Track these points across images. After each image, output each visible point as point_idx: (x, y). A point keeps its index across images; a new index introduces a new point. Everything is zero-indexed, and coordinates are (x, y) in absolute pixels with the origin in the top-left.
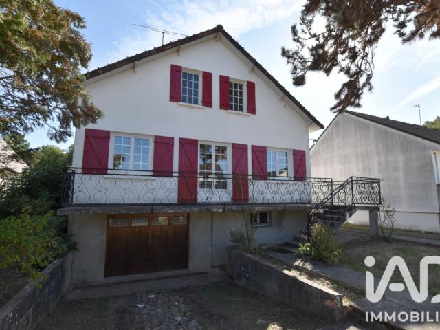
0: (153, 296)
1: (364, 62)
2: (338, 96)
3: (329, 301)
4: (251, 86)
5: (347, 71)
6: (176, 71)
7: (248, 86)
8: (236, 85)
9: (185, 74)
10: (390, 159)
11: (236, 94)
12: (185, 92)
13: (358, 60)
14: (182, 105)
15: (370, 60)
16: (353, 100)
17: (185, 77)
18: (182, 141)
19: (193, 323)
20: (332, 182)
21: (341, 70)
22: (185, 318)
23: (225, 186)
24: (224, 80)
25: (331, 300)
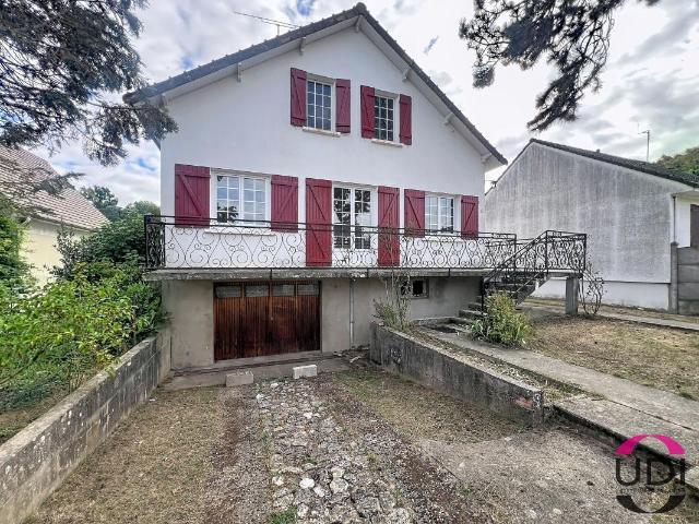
0: (276, 384)
1: (592, 40)
2: (542, 101)
3: (522, 399)
4: (406, 103)
5: (561, 59)
6: (298, 78)
7: (400, 102)
8: (383, 100)
9: (311, 84)
10: (601, 208)
11: (383, 115)
12: (311, 112)
13: (583, 39)
14: (308, 131)
15: (604, 36)
16: (565, 108)
17: (311, 89)
18: (310, 183)
19: (329, 421)
20: (515, 240)
21: (553, 57)
22: (317, 415)
23: (367, 245)
24: (368, 94)
25: (527, 398)
